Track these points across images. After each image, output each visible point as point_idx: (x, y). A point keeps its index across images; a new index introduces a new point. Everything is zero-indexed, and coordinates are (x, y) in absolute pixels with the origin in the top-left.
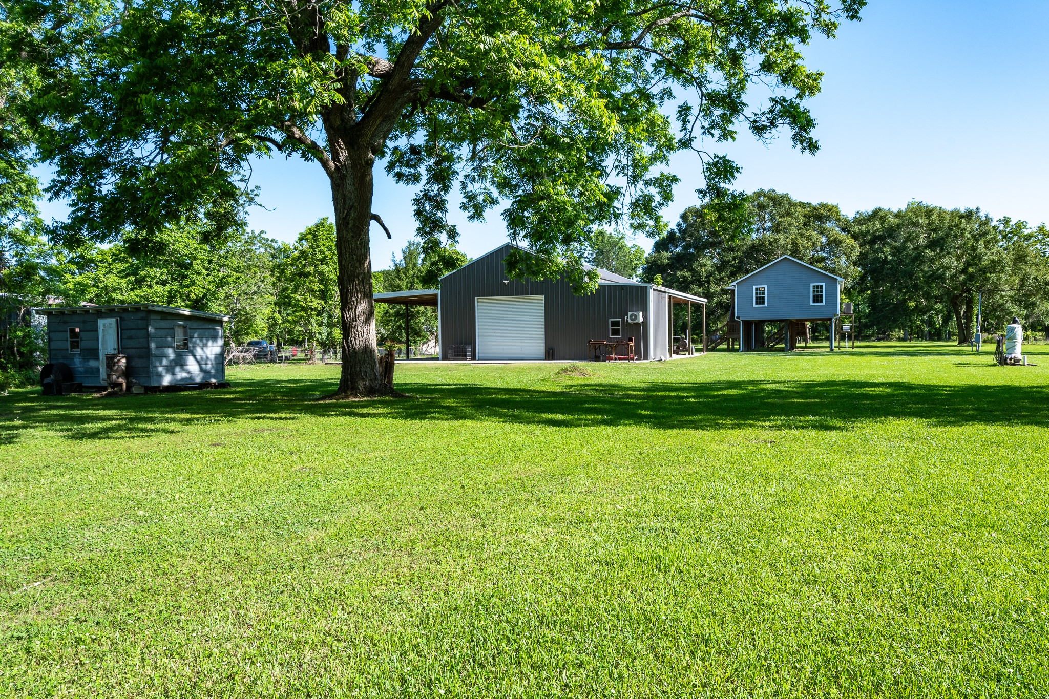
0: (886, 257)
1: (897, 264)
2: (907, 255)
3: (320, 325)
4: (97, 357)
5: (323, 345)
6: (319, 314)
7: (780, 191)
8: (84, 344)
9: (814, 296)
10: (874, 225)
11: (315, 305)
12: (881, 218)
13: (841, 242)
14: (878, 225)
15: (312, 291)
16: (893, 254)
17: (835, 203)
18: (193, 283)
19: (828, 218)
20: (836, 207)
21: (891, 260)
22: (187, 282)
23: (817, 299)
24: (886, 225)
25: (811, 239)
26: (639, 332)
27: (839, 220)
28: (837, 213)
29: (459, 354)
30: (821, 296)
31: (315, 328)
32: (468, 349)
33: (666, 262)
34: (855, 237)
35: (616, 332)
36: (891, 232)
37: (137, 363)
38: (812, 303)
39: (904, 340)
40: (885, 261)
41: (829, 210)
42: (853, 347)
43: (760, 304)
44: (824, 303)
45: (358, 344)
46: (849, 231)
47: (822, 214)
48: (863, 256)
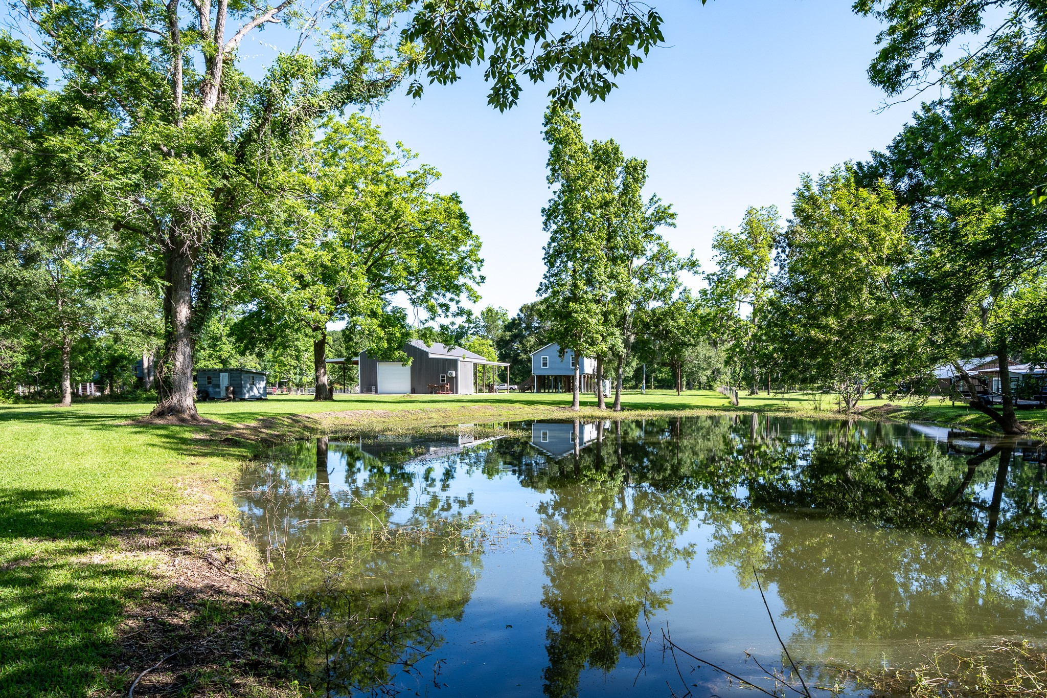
3: (295, 374)
4: (219, 387)
5: (297, 385)
6: (295, 368)
8: (213, 382)
9: (572, 363)
11: (293, 363)
15: (291, 356)
18: (221, 349)
22: (218, 348)
26: (453, 382)
29: (369, 391)
31: (292, 376)
32: (373, 388)
33: (508, 338)
35: (443, 381)
37: (237, 390)
38: (571, 367)
43: (544, 366)
45: (321, 383)
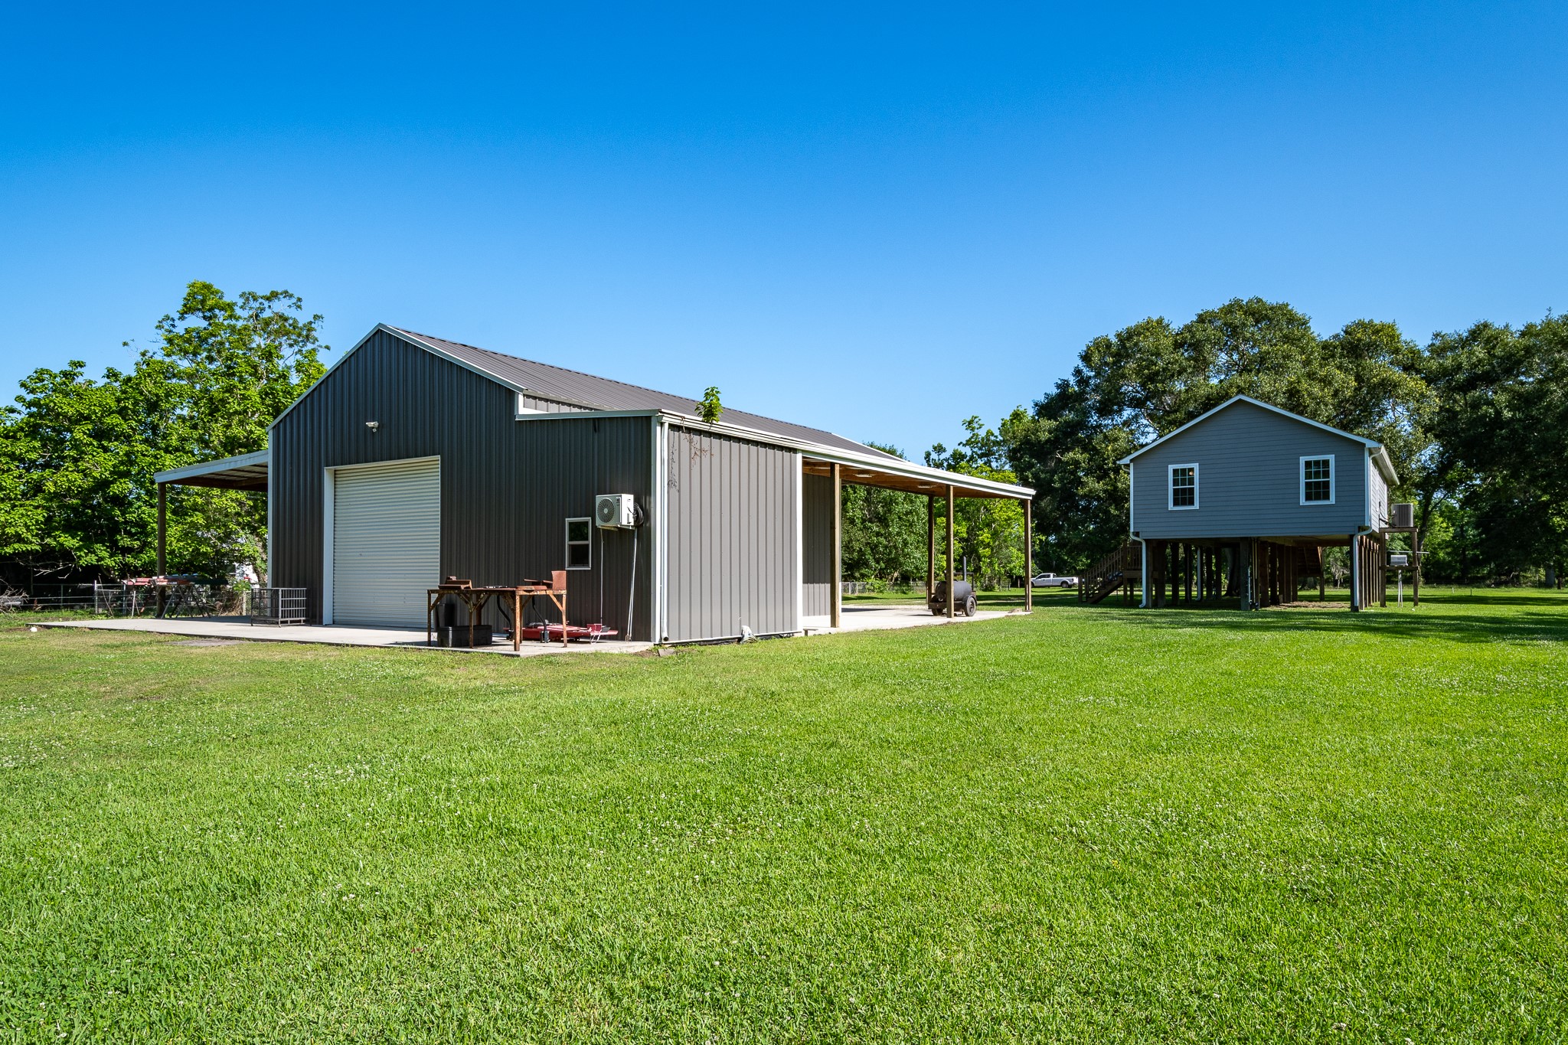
0: (1498, 413)
1: (1525, 428)
2: (1548, 408)
7: (1271, 299)
9: (1308, 485)
10: (1472, 353)
12: (1488, 341)
13: (1395, 386)
14: (1480, 352)
16: (1511, 407)
17: (1388, 320)
19: (1373, 348)
20: (1392, 327)
21: (1512, 419)
23: (1318, 491)
24: (1498, 352)
25: (1330, 383)
26: (628, 555)
27: (1397, 351)
28: (1392, 337)
30: (1327, 485)
32: (304, 598)
33: (1049, 436)
34: (1430, 380)
35: (579, 556)
36: (1511, 363)
38: (1303, 502)
39: (1546, 585)
40: (1498, 421)
41: (1376, 332)
42: (1415, 600)
43: (1184, 503)
44: (1332, 500)
46: (1418, 372)
47: (1359, 340)
48: (1449, 415)
